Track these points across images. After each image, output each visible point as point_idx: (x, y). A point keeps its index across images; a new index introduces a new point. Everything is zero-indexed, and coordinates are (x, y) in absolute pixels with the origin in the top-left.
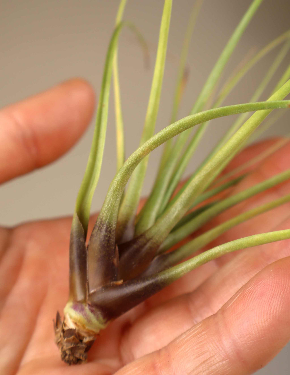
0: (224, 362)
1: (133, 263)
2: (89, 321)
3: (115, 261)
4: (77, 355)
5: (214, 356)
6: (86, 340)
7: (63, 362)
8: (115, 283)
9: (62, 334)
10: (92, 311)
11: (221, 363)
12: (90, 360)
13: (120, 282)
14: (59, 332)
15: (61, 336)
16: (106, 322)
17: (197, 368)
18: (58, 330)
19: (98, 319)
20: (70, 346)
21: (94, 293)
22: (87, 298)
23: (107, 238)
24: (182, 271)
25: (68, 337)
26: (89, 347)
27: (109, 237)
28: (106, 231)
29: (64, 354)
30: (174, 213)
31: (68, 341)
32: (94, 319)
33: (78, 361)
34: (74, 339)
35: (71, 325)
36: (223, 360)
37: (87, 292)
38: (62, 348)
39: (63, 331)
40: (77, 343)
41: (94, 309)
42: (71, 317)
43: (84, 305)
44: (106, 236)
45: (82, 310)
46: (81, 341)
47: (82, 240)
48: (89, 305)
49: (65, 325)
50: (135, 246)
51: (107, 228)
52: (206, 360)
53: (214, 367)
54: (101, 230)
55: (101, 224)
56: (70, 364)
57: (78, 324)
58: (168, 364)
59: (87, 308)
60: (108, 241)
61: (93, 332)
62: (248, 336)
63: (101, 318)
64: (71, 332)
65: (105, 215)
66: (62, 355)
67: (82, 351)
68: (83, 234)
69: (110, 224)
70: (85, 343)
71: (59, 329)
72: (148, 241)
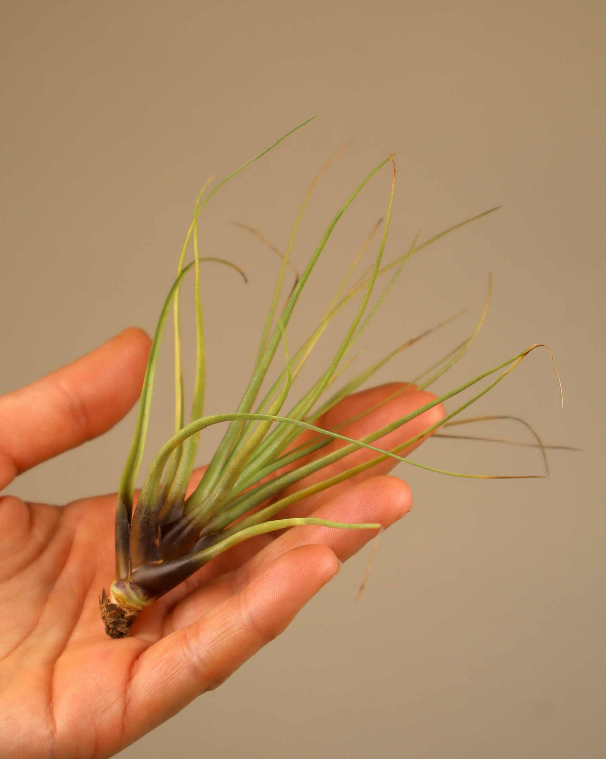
0: (241, 630)
1: (175, 544)
2: (129, 597)
3: (157, 542)
4: (119, 629)
5: (233, 626)
6: (128, 614)
7: (108, 637)
8: (155, 562)
9: (105, 609)
10: (133, 589)
11: (239, 631)
12: (132, 634)
13: (161, 562)
14: (103, 607)
15: (104, 611)
16: (147, 600)
17: (220, 635)
18: (102, 606)
19: (138, 595)
20: (113, 620)
21: (135, 572)
22: (129, 576)
23: (146, 520)
24: (213, 553)
25: (109, 612)
26: (131, 622)
27: (149, 520)
28: (145, 513)
29: (108, 629)
30: (215, 496)
31: (110, 616)
32: (134, 596)
33: (120, 635)
34: (115, 614)
35: (114, 601)
36: (241, 628)
37: (129, 571)
38: (106, 622)
39: (107, 606)
40: (119, 618)
41: (134, 587)
42: (113, 594)
43: (125, 583)
44: (145, 518)
45: (124, 587)
46: (123, 616)
47: (125, 521)
48: (130, 583)
49: (109, 601)
50: (177, 527)
51: (146, 511)
52: (228, 629)
53: (233, 634)
54: (141, 513)
55: (141, 506)
56: (114, 638)
57: (120, 600)
58: (197, 634)
59: (128, 586)
60: (148, 523)
61: (134, 608)
62: (261, 609)
63: (141, 595)
64: (112, 607)
65: (144, 498)
66: (106, 629)
67: (124, 626)
68: (126, 515)
69: (149, 507)
70: (126, 618)
71: (104, 605)
72: (190, 522)
